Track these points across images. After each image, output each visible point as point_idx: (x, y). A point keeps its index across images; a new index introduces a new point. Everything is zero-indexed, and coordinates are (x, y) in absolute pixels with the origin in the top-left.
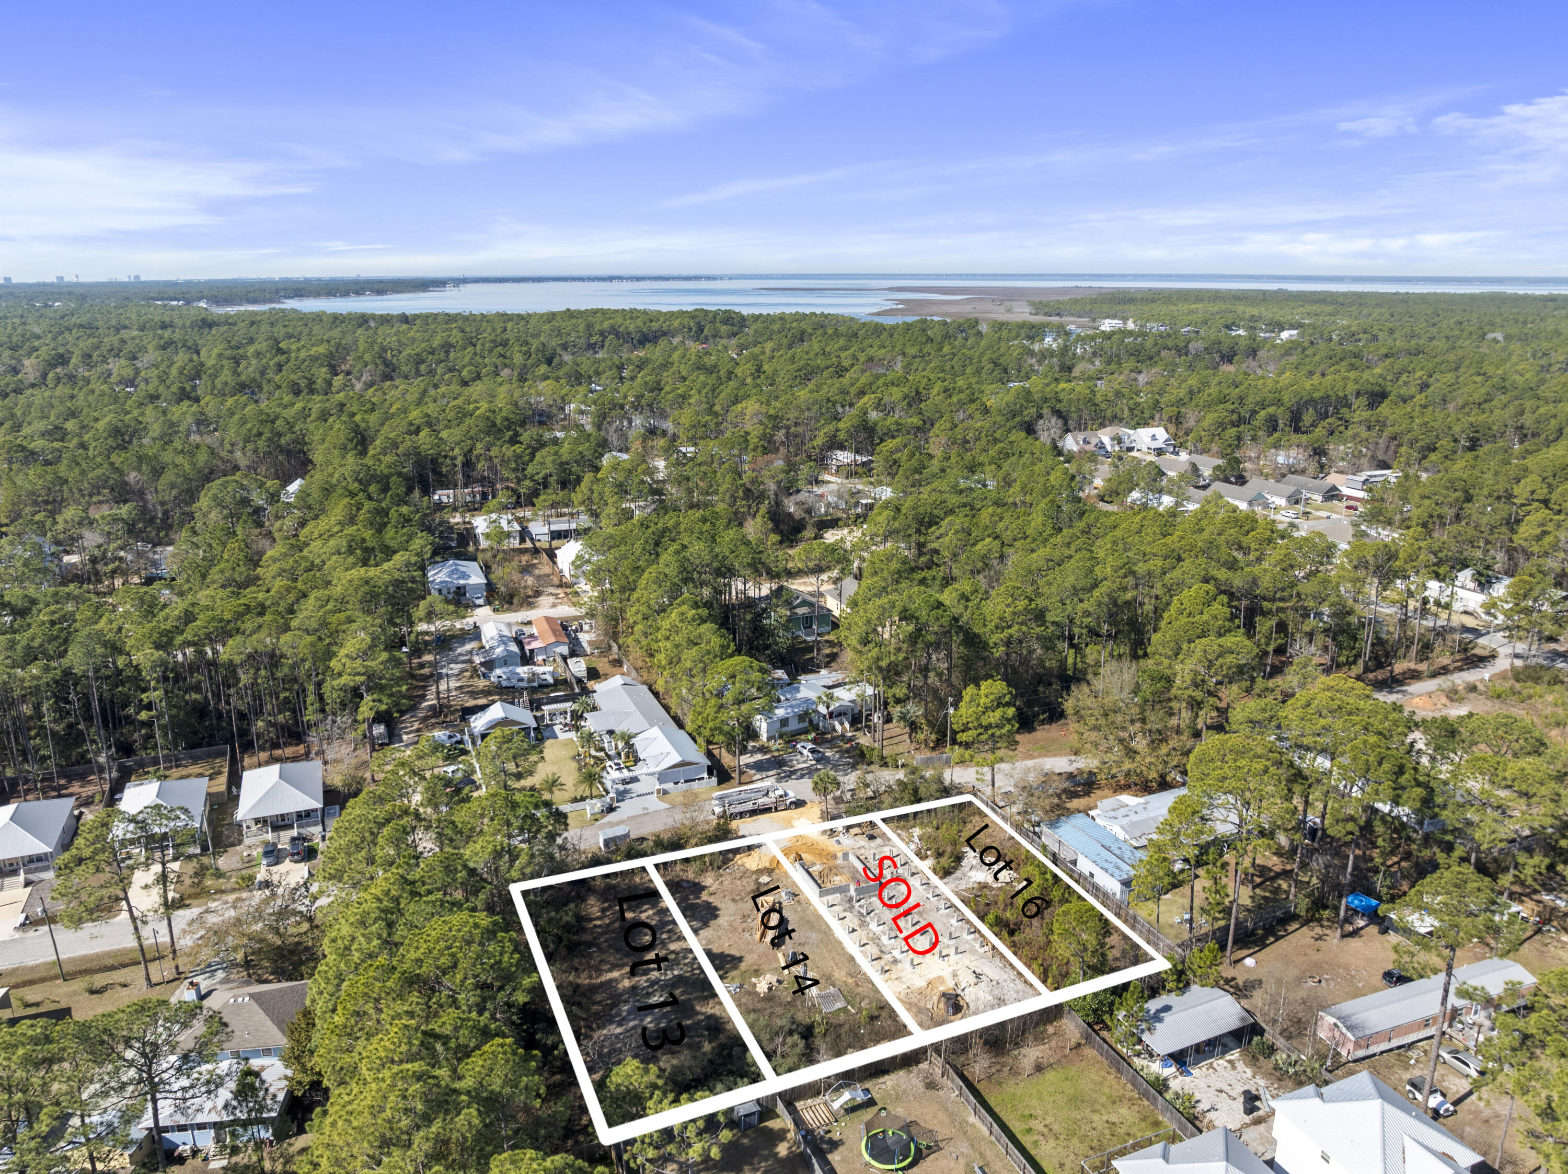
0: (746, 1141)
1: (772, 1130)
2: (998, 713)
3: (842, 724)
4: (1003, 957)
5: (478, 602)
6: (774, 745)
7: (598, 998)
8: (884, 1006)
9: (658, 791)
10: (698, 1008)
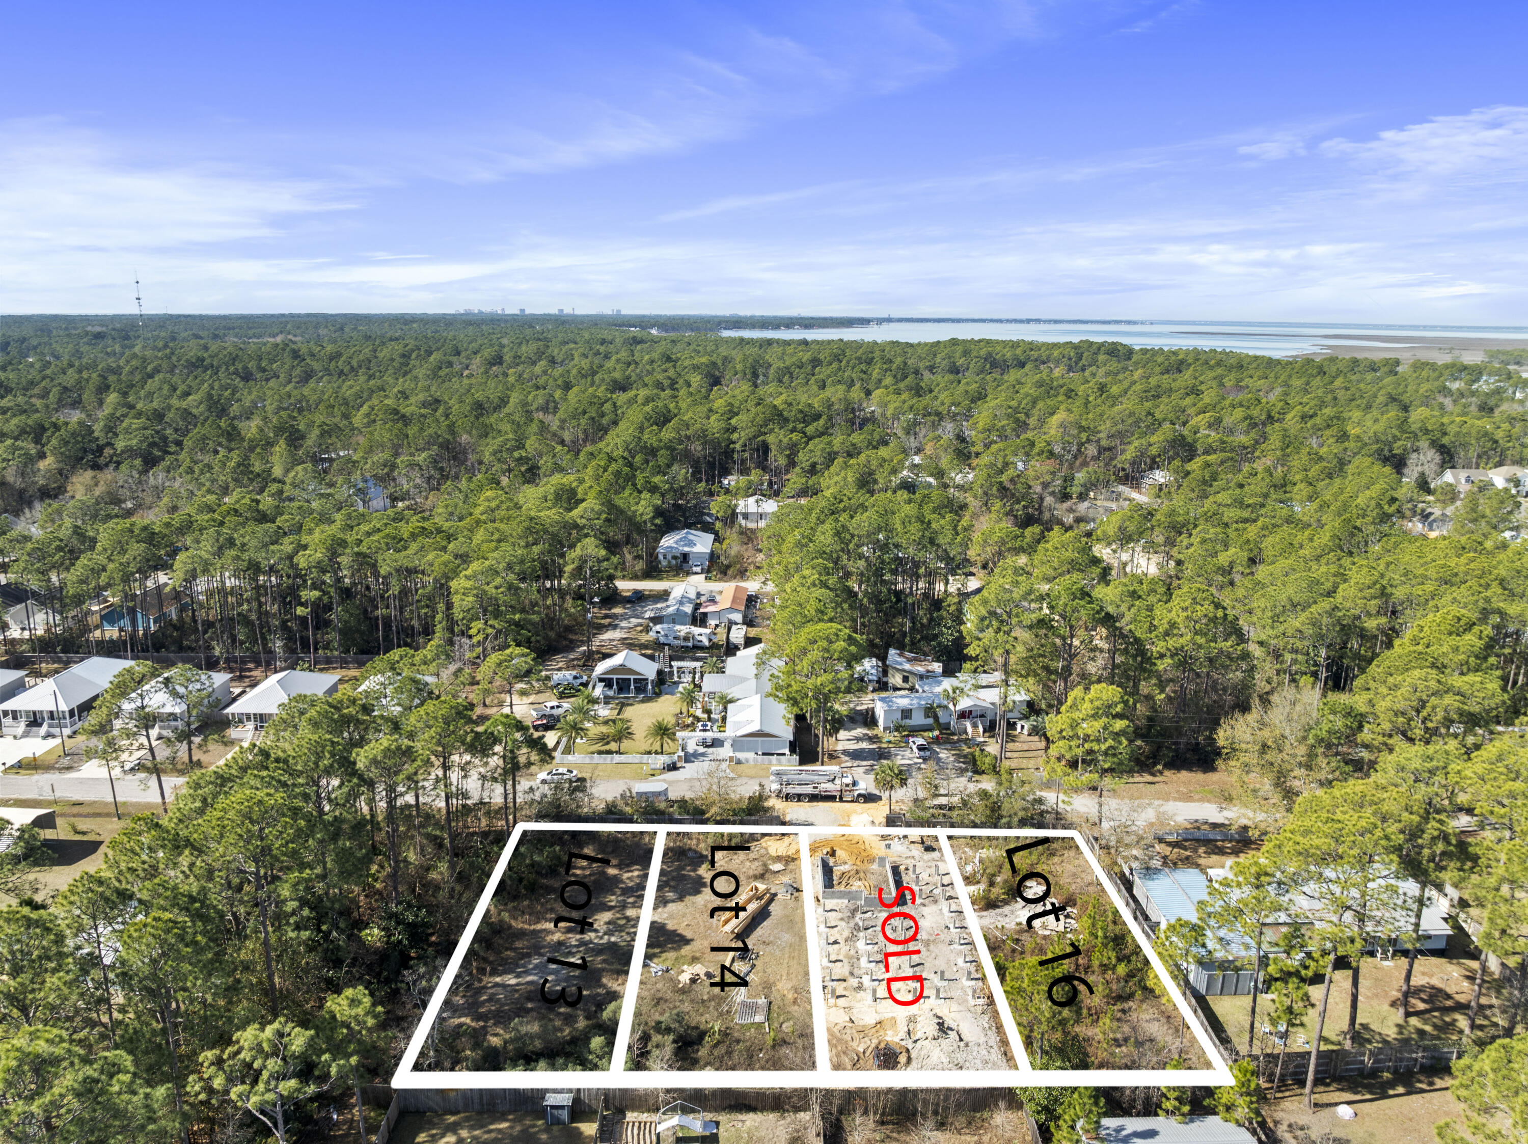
0: (544, 1137)
1: (581, 1133)
2: (1098, 725)
3: (975, 726)
4: (996, 1015)
5: (695, 569)
6: (888, 737)
7: (518, 944)
8: (806, 1035)
9: (731, 759)
10: (604, 980)
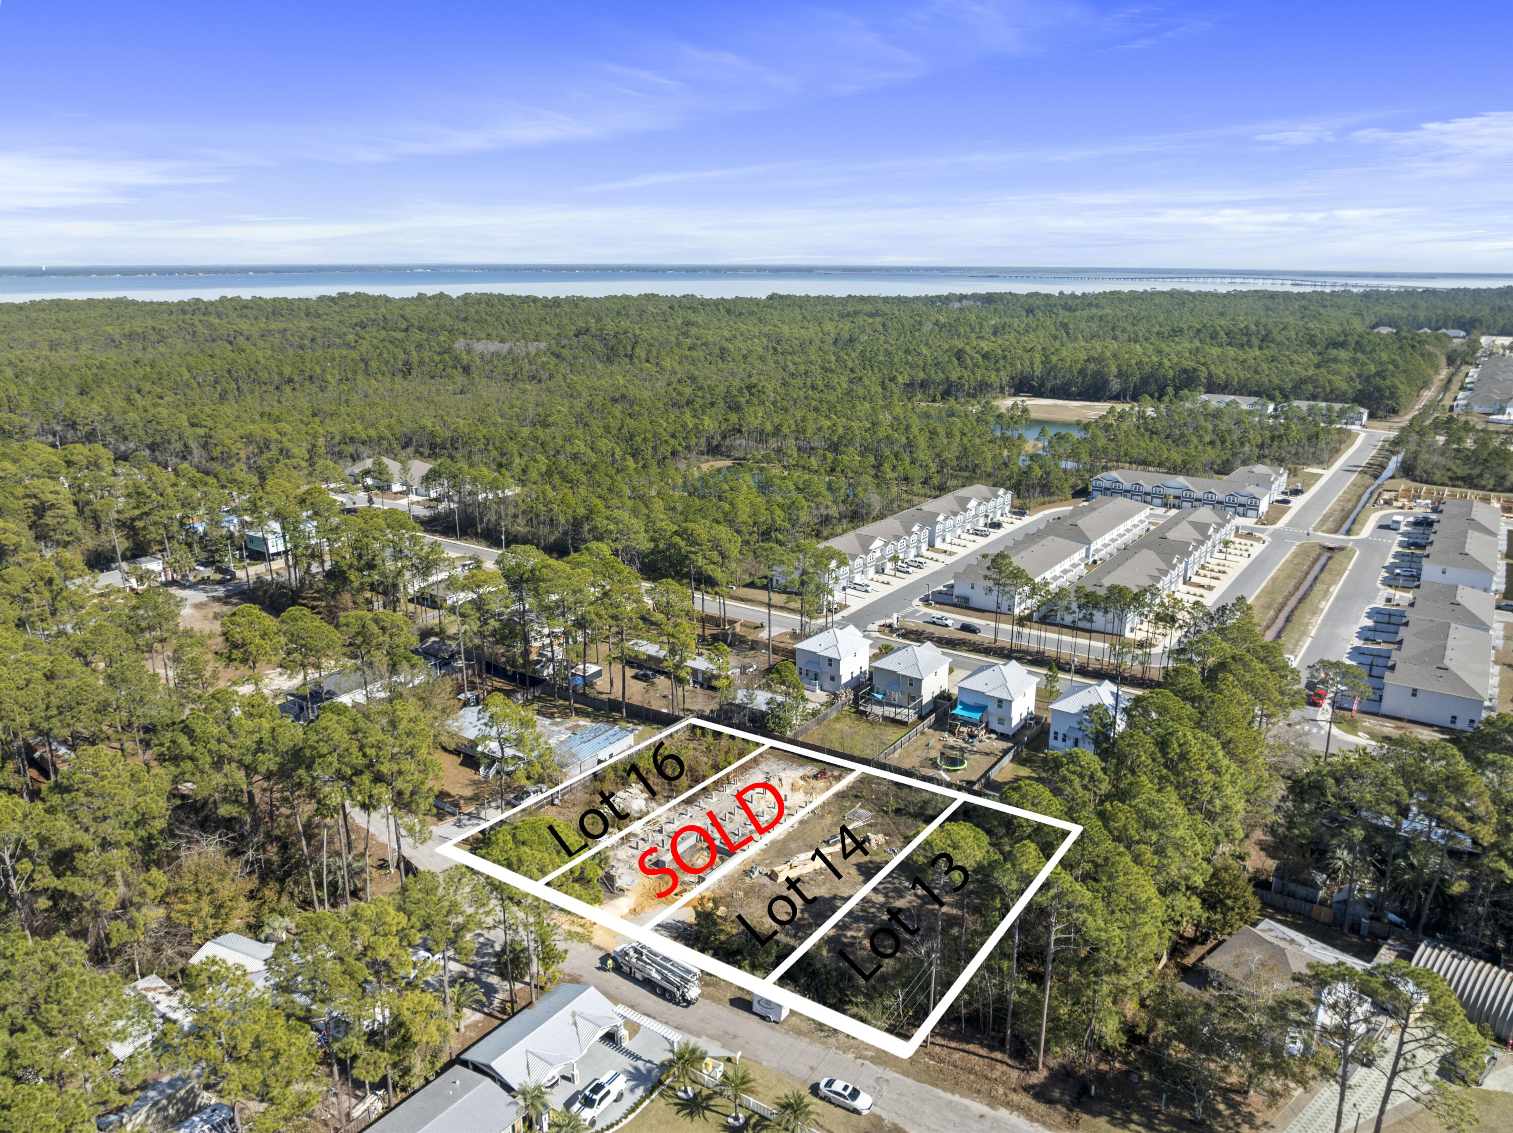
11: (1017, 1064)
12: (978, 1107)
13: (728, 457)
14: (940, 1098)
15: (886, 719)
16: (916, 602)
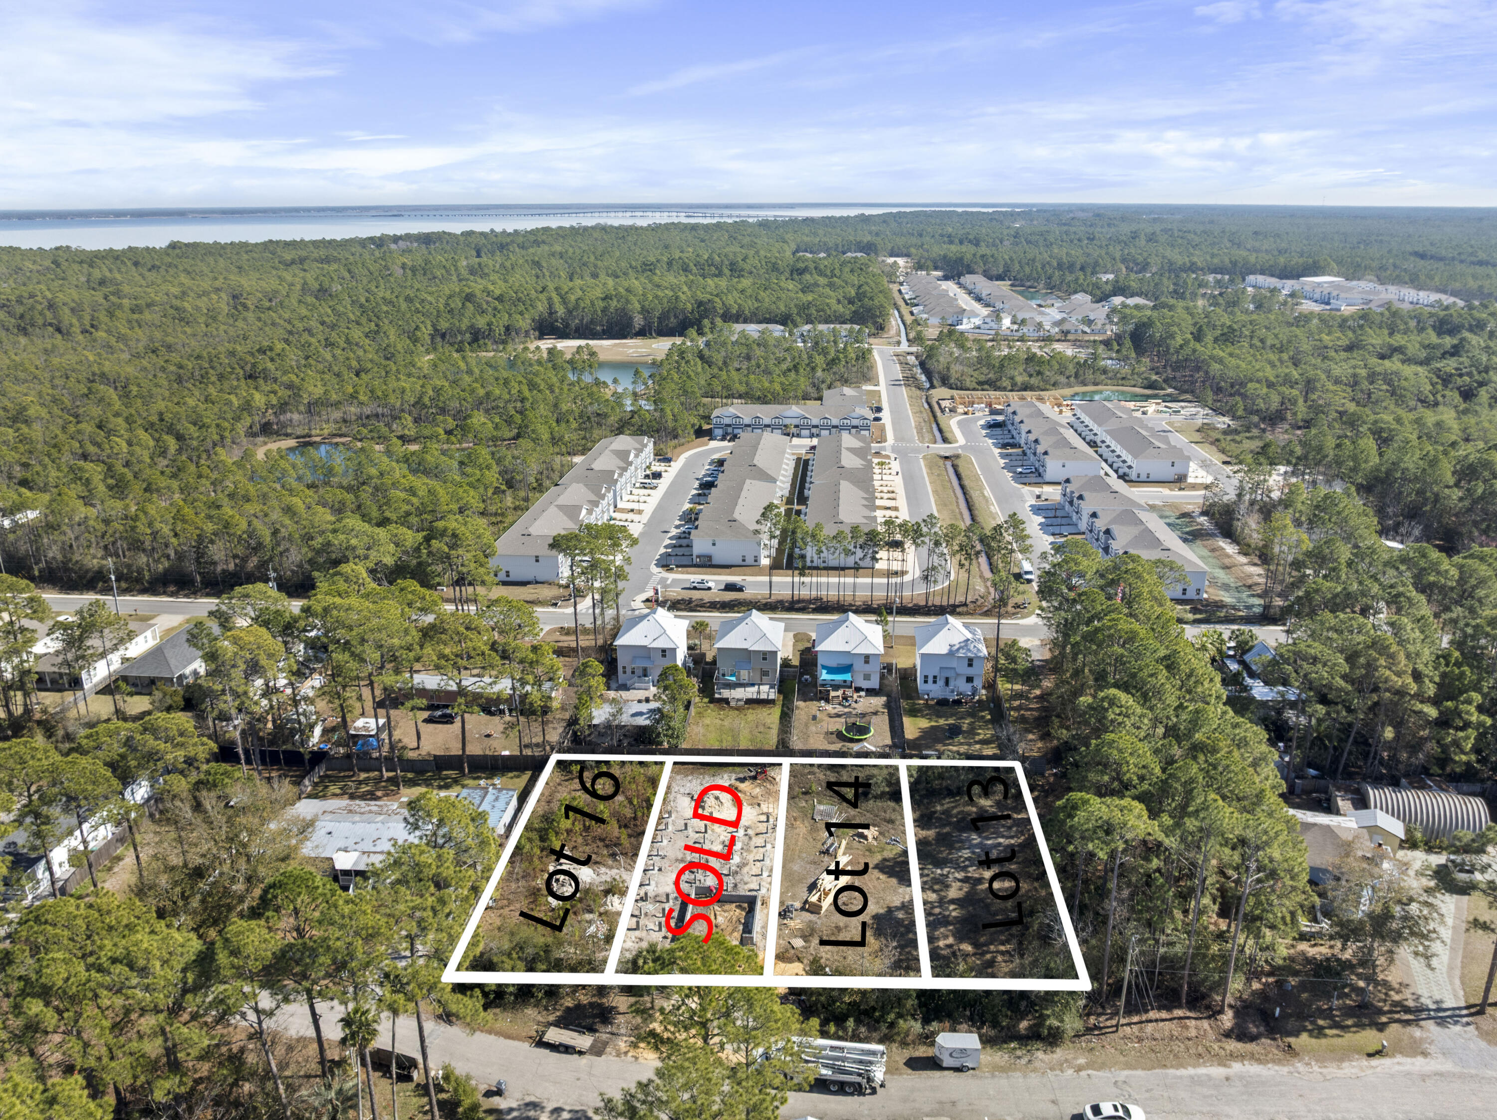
11: (1198, 1015)
12: (1217, 1071)
13: (287, 435)
14: (1181, 1077)
15: (749, 702)
16: (655, 570)
